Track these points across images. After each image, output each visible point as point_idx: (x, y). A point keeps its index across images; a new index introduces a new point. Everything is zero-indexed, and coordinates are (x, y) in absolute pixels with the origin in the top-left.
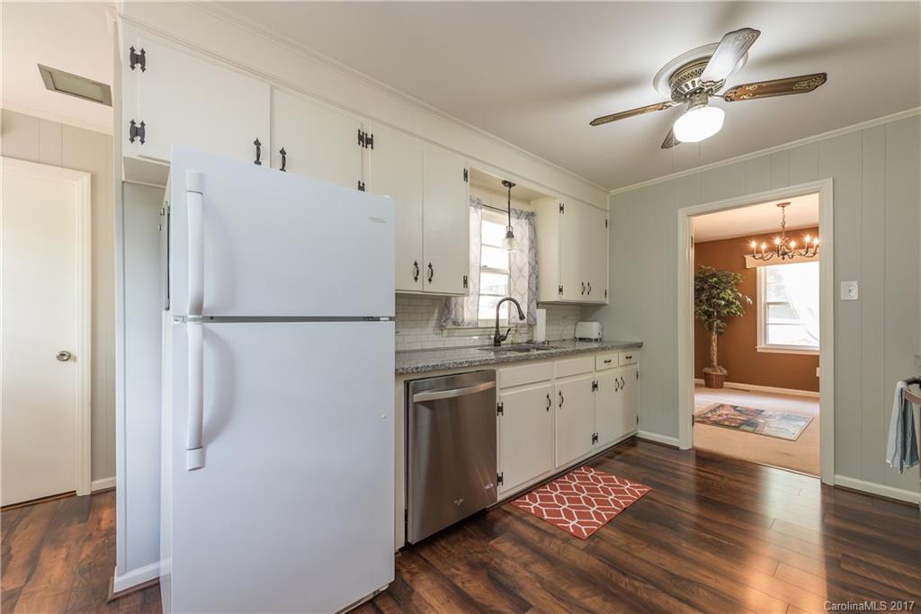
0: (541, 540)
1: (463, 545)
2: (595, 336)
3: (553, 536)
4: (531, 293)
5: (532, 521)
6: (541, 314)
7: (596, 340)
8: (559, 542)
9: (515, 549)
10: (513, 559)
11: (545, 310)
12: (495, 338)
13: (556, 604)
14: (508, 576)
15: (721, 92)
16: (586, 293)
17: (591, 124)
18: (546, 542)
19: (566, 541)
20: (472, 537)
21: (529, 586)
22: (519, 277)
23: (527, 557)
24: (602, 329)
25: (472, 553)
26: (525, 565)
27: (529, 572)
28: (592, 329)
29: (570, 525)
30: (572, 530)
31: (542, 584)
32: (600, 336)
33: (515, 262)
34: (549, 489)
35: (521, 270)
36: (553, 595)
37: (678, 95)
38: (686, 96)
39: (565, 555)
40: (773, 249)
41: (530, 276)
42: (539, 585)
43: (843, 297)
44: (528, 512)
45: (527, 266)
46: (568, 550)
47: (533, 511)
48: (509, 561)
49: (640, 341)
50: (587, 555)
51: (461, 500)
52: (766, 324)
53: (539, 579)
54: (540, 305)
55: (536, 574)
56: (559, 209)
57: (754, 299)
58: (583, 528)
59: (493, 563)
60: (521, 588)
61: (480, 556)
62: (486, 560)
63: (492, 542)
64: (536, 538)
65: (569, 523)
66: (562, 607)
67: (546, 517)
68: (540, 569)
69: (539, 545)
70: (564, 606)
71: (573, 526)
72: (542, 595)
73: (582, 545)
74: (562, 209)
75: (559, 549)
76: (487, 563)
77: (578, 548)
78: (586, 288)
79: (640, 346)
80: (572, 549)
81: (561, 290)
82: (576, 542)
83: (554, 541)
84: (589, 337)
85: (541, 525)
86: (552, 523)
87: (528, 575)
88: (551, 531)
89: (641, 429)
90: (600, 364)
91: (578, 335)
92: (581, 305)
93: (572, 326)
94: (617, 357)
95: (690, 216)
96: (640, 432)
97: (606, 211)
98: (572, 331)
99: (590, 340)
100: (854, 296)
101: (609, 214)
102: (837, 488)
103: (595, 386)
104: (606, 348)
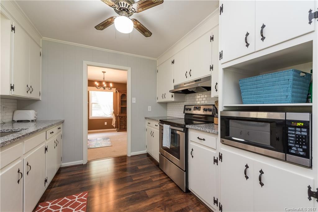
2: (33, 118)
7: (32, 121)
16: (29, 92)
24: (36, 114)
28: (30, 114)
32: (35, 119)
38: (121, 8)
40: (101, 85)
43: (133, 102)
49: (62, 119)
52: (92, 110)
74: (13, 29)
78: (30, 89)
79: (63, 122)
81: (12, 88)
84: (28, 120)
89: (63, 163)
90: (49, 135)
91: (16, 119)
92: (17, 100)
93: (11, 114)
94: (55, 129)
95: (88, 65)
96: (63, 164)
97: (41, 48)
98: (11, 117)
99: (28, 121)
100: (135, 102)
101: (41, 49)
102: (132, 156)
103: (46, 149)
104: (52, 125)
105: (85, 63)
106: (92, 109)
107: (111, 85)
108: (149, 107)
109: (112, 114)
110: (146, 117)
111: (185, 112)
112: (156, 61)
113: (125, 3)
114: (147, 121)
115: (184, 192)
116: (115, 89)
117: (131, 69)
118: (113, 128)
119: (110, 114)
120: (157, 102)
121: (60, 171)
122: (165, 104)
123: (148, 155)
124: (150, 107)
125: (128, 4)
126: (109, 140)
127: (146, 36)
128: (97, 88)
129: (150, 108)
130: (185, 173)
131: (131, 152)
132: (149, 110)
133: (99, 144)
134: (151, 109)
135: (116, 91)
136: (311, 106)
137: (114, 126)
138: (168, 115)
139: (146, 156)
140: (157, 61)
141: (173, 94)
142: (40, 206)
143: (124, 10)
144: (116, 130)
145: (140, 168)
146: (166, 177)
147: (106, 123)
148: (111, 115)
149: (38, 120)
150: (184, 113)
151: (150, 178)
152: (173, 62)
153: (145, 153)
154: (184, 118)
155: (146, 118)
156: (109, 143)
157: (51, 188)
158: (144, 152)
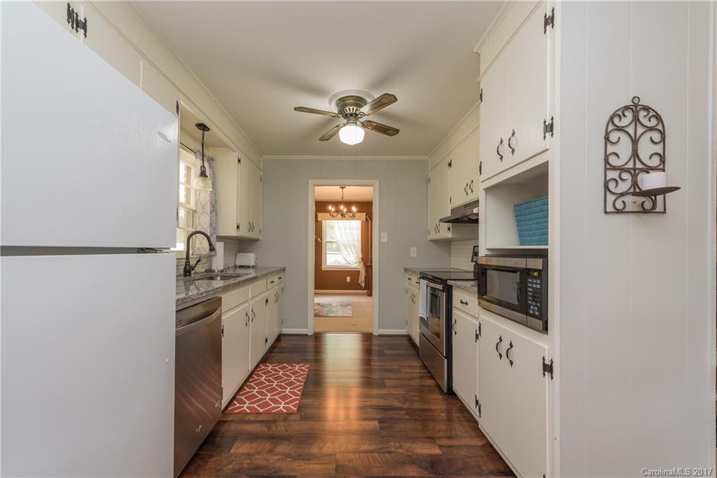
0: (269, 428)
1: (208, 467)
2: (252, 263)
3: (274, 421)
4: (212, 228)
5: (252, 418)
6: (220, 246)
7: (253, 267)
8: (282, 423)
9: (255, 445)
10: (259, 453)
11: (222, 243)
12: (185, 268)
13: (309, 464)
14: (263, 468)
15: (362, 120)
16: (251, 231)
17: (295, 108)
18: (273, 427)
19: (285, 420)
20: (211, 456)
21: (284, 465)
22: (202, 213)
23: (268, 446)
24: (256, 259)
25: (221, 469)
26: (271, 451)
27: (277, 455)
28: (249, 258)
29: (281, 408)
30: (285, 411)
31: (291, 457)
32: (256, 264)
33: (199, 199)
34: (248, 390)
35: (203, 207)
36: (303, 460)
37: (342, 112)
38: (346, 115)
39: (292, 429)
40: (338, 211)
41: (211, 212)
42: (289, 459)
43: (382, 241)
44: (244, 413)
45: (209, 205)
46: (291, 425)
47: (248, 411)
48: (257, 457)
49: (283, 266)
50: (304, 422)
51: (200, 427)
52: (326, 254)
53: (288, 456)
54: (220, 238)
55: (283, 454)
56: (237, 160)
57: (321, 239)
58: (290, 406)
59: (246, 466)
60: (280, 469)
61: (230, 467)
62: (237, 467)
63: (232, 451)
64: (265, 429)
65: (279, 407)
66: (313, 464)
67: (261, 411)
68: (282, 448)
69: (270, 432)
70: (315, 462)
71: (283, 407)
72: (298, 464)
73: (297, 417)
74: (239, 161)
75: (286, 428)
76: (240, 469)
77: (296, 421)
78: (251, 227)
79: (284, 270)
80: (293, 423)
81: (238, 227)
82: (292, 417)
83: (278, 424)
84: (247, 264)
85: (260, 418)
86: (268, 413)
87: (278, 457)
88: (271, 419)
89: (284, 328)
90: (269, 284)
91: (238, 264)
92: (239, 240)
93: (234, 257)
94: (275, 278)
95: (315, 185)
96: (284, 330)
97: (261, 170)
98: (234, 262)
99: (249, 267)
100: (385, 240)
101: (262, 172)
102: (380, 336)
103: (267, 301)
104: (273, 272)
105: (311, 182)
106: (328, 252)
107: (354, 209)
108: (412, 249)
109: (360, 263)
110: (406, 267)
111: (474, 260)
112: (428, 160)
113: (351, 108)
114: (407, 276)
115: (443, 391)
116: (364, 214)
117: (380, 183)
118: (361, 288)
119: (355, 261)
120: (429, 239)
121: (280, 338)
122: (445, 244)
123: (409, 338)
124: (415, 249)
125: (355, 108)
126: (350, 307)
127: (391, 135)
128: (333, 216)
129: (414, 251)
130: (446, 360)
131: (379, 328)
132: (412, 255)
133: (334, 312)
134: (416, 253)
135: (366, 219)
136: (547, 250)
137: (363, 285)
138: (452, 266)
139: (406, 338)
140: (430, 162)
141: (451, 224)
142: (254, 376)
143: (351, 115)
144: (367, 293)
145: (387, 352)
146: (427, 371)
147: (348, 279)
148: (357, 264)
149: (258, 265)
150: (472, 261)
151: (398, 367)
152: (450, 165)
153: (404, 334)
154: (473, 270)
155: (406, 270)
156: (350, 312)
157: (272, 353)
158: (403, 332)
